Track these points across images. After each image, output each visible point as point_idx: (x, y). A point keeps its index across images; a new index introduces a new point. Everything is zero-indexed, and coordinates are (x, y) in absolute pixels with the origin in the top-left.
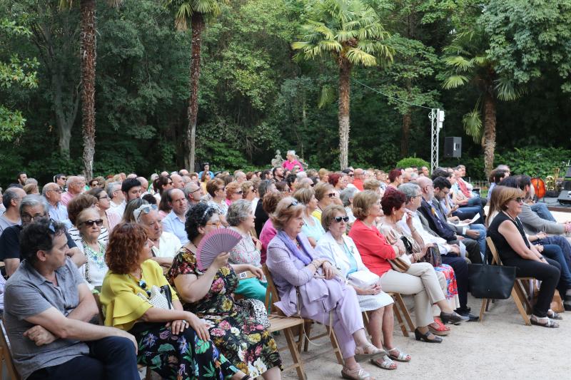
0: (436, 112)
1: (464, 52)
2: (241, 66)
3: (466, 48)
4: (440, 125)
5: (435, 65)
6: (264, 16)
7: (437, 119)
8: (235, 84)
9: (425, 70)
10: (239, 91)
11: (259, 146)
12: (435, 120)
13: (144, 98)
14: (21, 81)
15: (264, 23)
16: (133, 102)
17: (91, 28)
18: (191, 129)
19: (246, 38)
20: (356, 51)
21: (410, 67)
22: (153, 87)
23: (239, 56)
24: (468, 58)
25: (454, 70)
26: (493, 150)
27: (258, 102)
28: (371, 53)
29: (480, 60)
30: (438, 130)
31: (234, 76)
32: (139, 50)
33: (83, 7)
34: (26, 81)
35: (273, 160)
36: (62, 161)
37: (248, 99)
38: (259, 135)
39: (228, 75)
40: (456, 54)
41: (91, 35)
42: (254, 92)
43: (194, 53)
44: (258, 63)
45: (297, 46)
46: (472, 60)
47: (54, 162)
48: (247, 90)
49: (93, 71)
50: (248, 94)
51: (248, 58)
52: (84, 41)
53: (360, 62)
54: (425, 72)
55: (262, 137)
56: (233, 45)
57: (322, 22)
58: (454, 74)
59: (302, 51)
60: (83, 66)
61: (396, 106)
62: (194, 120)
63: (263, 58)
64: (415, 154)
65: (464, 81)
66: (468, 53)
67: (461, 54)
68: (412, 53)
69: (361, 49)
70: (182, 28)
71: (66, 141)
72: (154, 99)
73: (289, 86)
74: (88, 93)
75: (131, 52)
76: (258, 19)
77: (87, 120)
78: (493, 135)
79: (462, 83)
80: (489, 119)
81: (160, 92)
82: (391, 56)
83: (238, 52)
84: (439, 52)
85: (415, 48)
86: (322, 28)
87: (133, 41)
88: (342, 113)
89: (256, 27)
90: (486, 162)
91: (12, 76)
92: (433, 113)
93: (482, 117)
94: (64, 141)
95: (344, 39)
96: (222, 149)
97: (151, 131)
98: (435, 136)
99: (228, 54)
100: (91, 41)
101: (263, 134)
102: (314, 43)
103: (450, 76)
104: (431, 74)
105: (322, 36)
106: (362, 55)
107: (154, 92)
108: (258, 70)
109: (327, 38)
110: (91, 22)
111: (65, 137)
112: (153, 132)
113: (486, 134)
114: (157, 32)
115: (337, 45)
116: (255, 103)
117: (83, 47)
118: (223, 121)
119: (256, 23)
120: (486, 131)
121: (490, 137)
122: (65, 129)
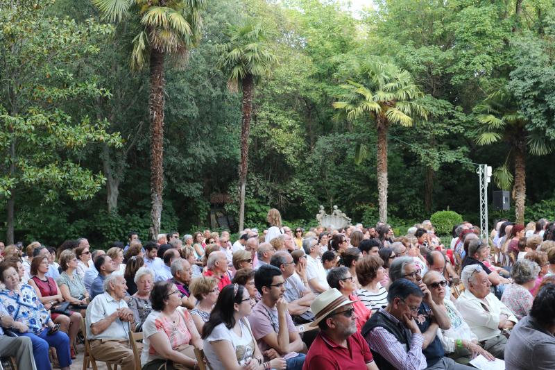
0: (483, 167)
1: (493, 111)
2: (274, 125)
3: (495, 107)
4: (488, 180)
5: (465, 123)
6: (297, 78)
7: (485, 174)
8: (270, 142)
9: (456, 128)
10: (274, 150)
11: (291, 201)
12: (483, 175)
13: (193, 155)
14: (107, 141)
15: (297, 85)
16: (186, 162)
17: (160, 90)
18: (241, 185)
19: (275, 98)
20: (395, 111)
21: (440, 125)
22: (203, 147)
23: (272, 116)
24: (496, 116)
25: (487, 128)
26: (524, 202)
27: (292, 160)
28: (408, 114)
29: (511, 118)
30: (486, 185)
31: (268, 134)
32: (193, 111)
33: (152, 70)
34: (112, 141)
35: (317, 215)
36: (111, 218)
37: (283, 156)
38: (292, 191)
39: (262, 134)
40: (485, 113)
41: (161, 96)
42: (289, 150)
43: (245, 113)
44: (290, 122)
45: (339, 105)
46: (504, 118)
47: (103, 219)
48: (283, 148)
49: (162, 131)
50: (283, 152)
51: (281, 118)
52: (153, 102)
53: (399, 122)
54: (456, 130)
55: (296, 193)
56: (266, 105)
57: (362, 83)
58: (487, 131)
59: (344, 112)
60: (153, 126)
61: (428, 162)
62: (244, 177)
63: (293, 117)
64: (448, 207)
65: (497, 138)
66: (497, 112)
67: (494, 114)
68: (443, 112)
69: (399, 109)
70: (233, 90)
71: (114, 198)
72: (203, 158)
73: (322, 142)
74: (157, 152)
75: (187, 112)
76: (291, 81)
77: (156, 179)
78: (523, 188)
79: (496, 140)
80: (520, 173)
81: (208, 151)
82: (426, 116)
83: (271, 112)
84: (467, 110)
85: (445, 108)
86: (362, 90)
87: (188, 103)
88: (380, 170)
89: (289, 88)
90: (517, 213)
91: (98, 136)
92: (480, 169)
93: (512, 170)
94: (112, 199)
95: (382, 100)
96: (254, 206)
97: (198, 188)
98: (483, 191)
99: (263, 114)
100: (161, 102)
101: (296, 190)
102: (354, 103)
103: (482, 132)
104: (461, 132)
105: (363, 97)
106: (400, 116)
107: (202, 151)
108: (291, 129)
109: (367, 99)
110: (161, 85)
111: (113, 194)
112: (200, 190)
113: (517, 187)
114: (212, 93)
115: (377, 107)
116: (290, 161)
117: (152, 108)
118: (255, 179)
119: (289, 85)
120: (516, 185)
121: (520, 190)
122: (114, 186)
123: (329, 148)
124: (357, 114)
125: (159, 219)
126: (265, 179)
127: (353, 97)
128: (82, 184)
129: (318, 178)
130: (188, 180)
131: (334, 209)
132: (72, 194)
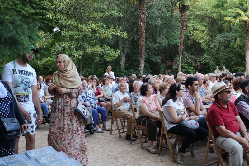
2: (195, 29)
6: (207, 7)
8: (193, 37)
10: (195, 41)
11: (203, 65)
13: (160, 43)
14: (121, 35)
15: (207, 10)
16: (155, 46)
17: (144, 13)
18: (179, 57)
19: (196, 17)
22: (163, 39)
23: (194, 26)
27: (204, 45)
31: (192, 34)
32: (159, 22)
33: (140, 4)
34: (123, 35)
35: (215, 71)
37: (199, 44)
38: (204, 60)
39: (189, 34)
41: (144, 16)
42: (202, 41)
43: (182, 23)
44: (203, 28)
45: (227, 19)
47: (118, 71)
48: (199, 40)
49: (144, 31)
50: (199, 42)
51: (199, 26)
52: (141, 19)
55: (205, 61)
56: (191, 21)
57: (238, 8)
59: (230, 22)
60: (140, 29)
62: (181, 53)
63: (205, 26)
70: (177, 13)
73: (219, 37)
74: (143, 41)
75: (156, 23)
76: (204, 8)
77: (142, 52)
86: (239, 11)
87: (157, 19)
88: (247, 50)
89: (203, 12)
91: (117, 33)
94: (122, 62)
96: (186, 67)
99: (190, 25)
100: (144, 19)
101: (205, 59)
102: (235, 17)
105: (240, 14)
108: (203, 31)
109: (242, 15)
110: (144, 10)
111: (123, 60)
112: (160, 59)
114: (167, 15)
115: (246, 18)
116: (202, 45)
117: (140, 21)
118: (186, 54)
119: (203, 10)
122: (123, 57)
123: (222, 40)
124: (236, 23)
125: (143, 70)
126: (191, 54)
127: (234, 15)
128: (110, 54)
129: (216, 54)
131: (223, 68)
132: (106, 58)
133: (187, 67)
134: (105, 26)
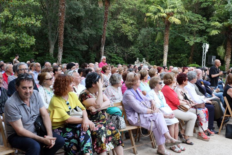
0: (205, 45)
1: (219, 20)
2: (125, 22)
3: (220, 18)
4: (207, 51)
5: (206, 25)
6: (135, 2)
7: (206, 48)
8: (122, 30)
9: (202, 27)
10: (123, 33)
12: (205, 48)
13: (84, 33)
14: (34, 24)
15: (135, 5)
16: (80, 35)
17: (64, 4)
18: (102, 47)
19: (127, 11)
20: (173, 18)
21: (195, 26)
22: (88, 29)
23: (124, 18)
24: (220, 22)
25: (214, 28)
26: (229, 62)
27: (131, 38)
28: (179, 19)
29: (226, 23)
30: (206, 52)
31: (121, 26)
32: (82, 13)
34: (36, 24)
36: (50, 58)
37: (127, 36)
38: (130, 52)
39: (119, 26)
40: (215, 21)
41: (63, 6)
42: (129, 34)
43: (105, 16)
44: (132, 22)
45: (148, 14)
46: (222, 24)
47: (47, 58)
48: (127, 33)
49: (64, 21)
50: (127, 34)
51: (128, 19)
52: (60, 9)
53: (174, 23)
54: (202, 28)
55: (132, 52)
56: (122, 14)
57: (159, 5)
58: (214, 29)
59: (150, 17)
60: (60, 19)
61: (188, 42)
62: (104, 44)
63: (134, 20)
64: (195, 63)
65: (218, 33)
66: (220, 20)
67: (218, 21)
68: (196, 20)
69: (175, 17)
70: (100, 5)
71: (52, 50)
72: (88, 34)
73: (144, 31)
74: (61, 30)
75: (79, 14)
76: (132, 3)
77: (60, 41)
78: (230, 56)
79: (217, 33)
80: (229, 49)
81: (91, 32)
82: (187, 20)
83: (124, 16)
84: (208, 20)
85: (198, 18)
86: (159, 7)
87: (81, 10)
88: (165, 44)
89: (131, 6)
90: (226, 67)
91: (31, 22)
92: (204, 45)
93: (225, 48)
95: (168, 12)
97: (86, 47)
98: (204, 55)
99: (120, 17)
100: (63, 9)
101: (132, 51)
102: (155, 13)
103: (212, 30)
104: (204, 29)
105: (159, 11)
106: (175, 20)
107: (88, 31)
108: (132, 24)
109: (161, 11)
110: (64, 1)
111: (52, 48)
113: (227, 56)
114: (91, 7)
115: (165, 15)
116: (129, 38)
117: (60, 11)
118: (116, 45)
119: (131, 5)
120: (227, 54)
121: (228, 57)
123: (145, 34)
124: (155, 18)
125: (61, 59)
127: (154, 10)
128: (25, 41)
129: (143, 47)
130: (83, 44)
131: (143, 60)
132: (20, 45)
133: (116, 57)
134: (23, 14)
